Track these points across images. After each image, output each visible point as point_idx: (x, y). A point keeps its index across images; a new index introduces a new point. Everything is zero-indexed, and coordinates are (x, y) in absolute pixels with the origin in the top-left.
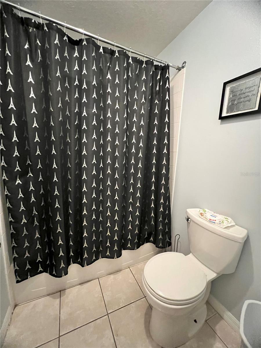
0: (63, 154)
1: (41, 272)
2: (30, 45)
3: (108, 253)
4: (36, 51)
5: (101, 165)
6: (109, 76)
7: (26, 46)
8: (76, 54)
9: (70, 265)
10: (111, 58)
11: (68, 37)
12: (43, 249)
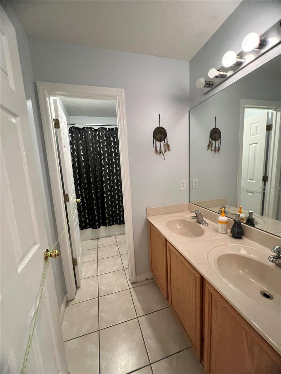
0: (95, 175)
1: (88, 228)
2: (80, 135)
3: (118, 222)
4: (83, 136)
5: (112, 179)
6: (112, 139)
7: (79, 136)
8: (97, 133)
9: (101, 226)
10: (112, 132)
11: (94, 129)
12: (89, 217)
